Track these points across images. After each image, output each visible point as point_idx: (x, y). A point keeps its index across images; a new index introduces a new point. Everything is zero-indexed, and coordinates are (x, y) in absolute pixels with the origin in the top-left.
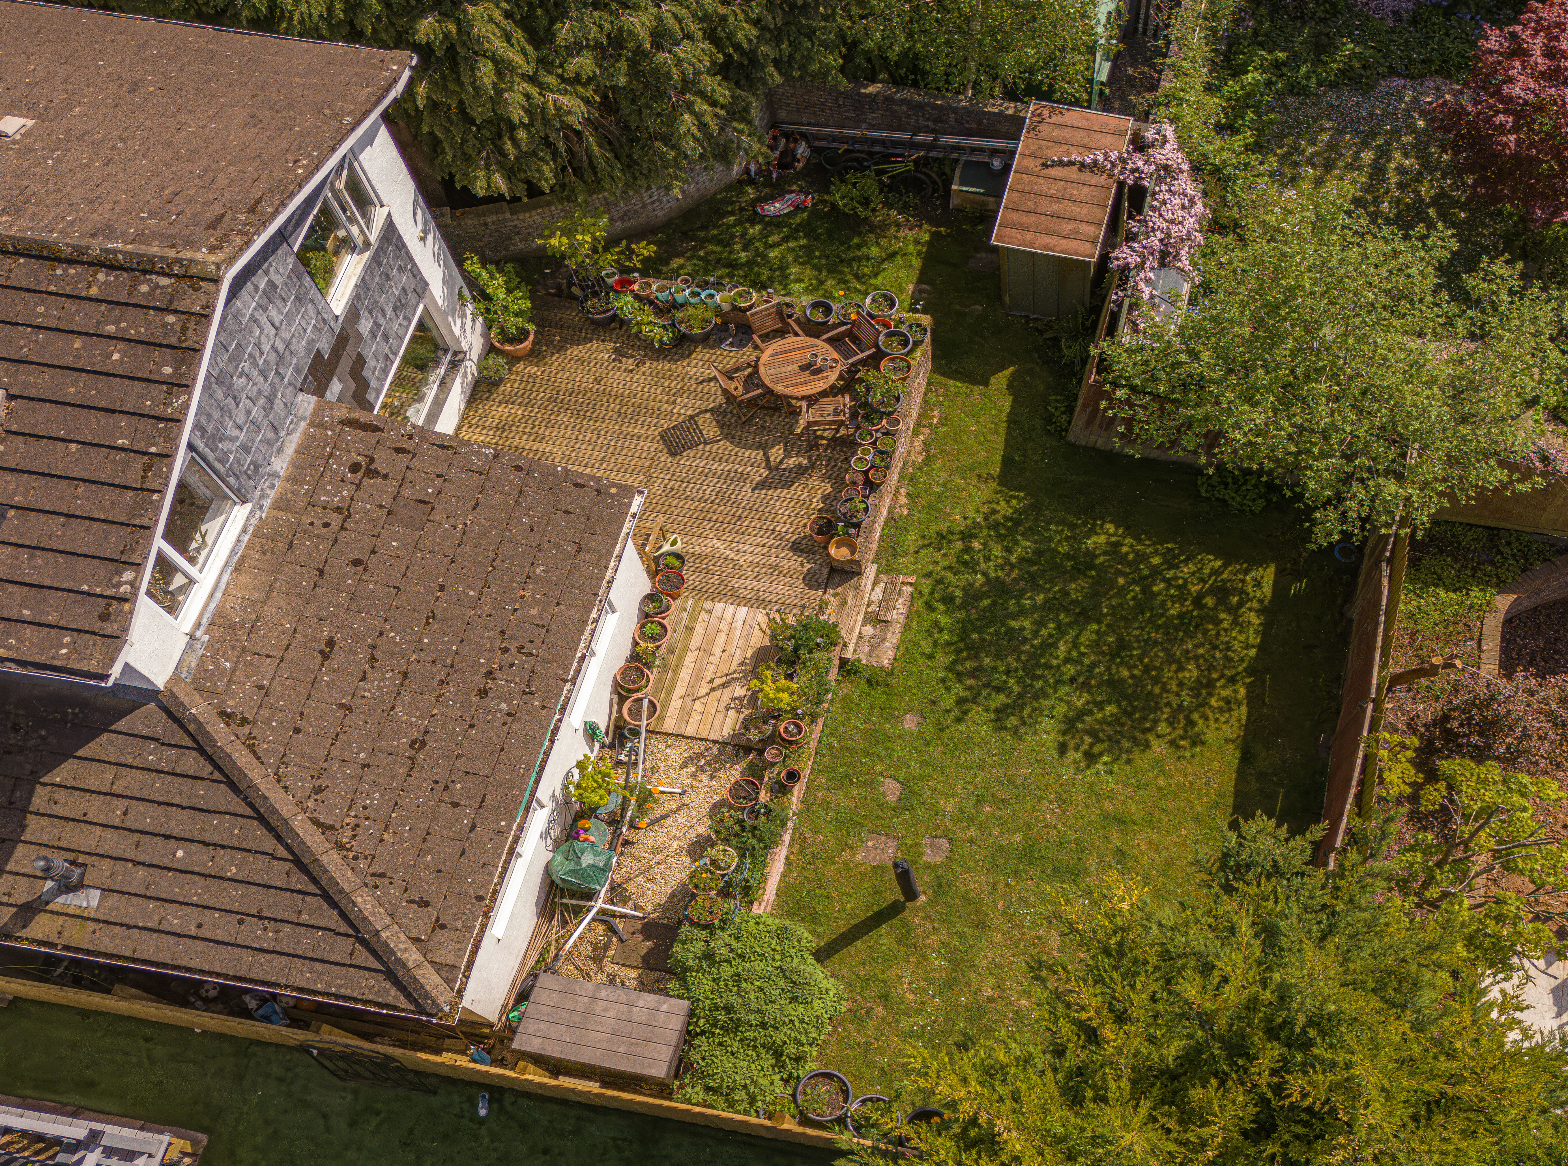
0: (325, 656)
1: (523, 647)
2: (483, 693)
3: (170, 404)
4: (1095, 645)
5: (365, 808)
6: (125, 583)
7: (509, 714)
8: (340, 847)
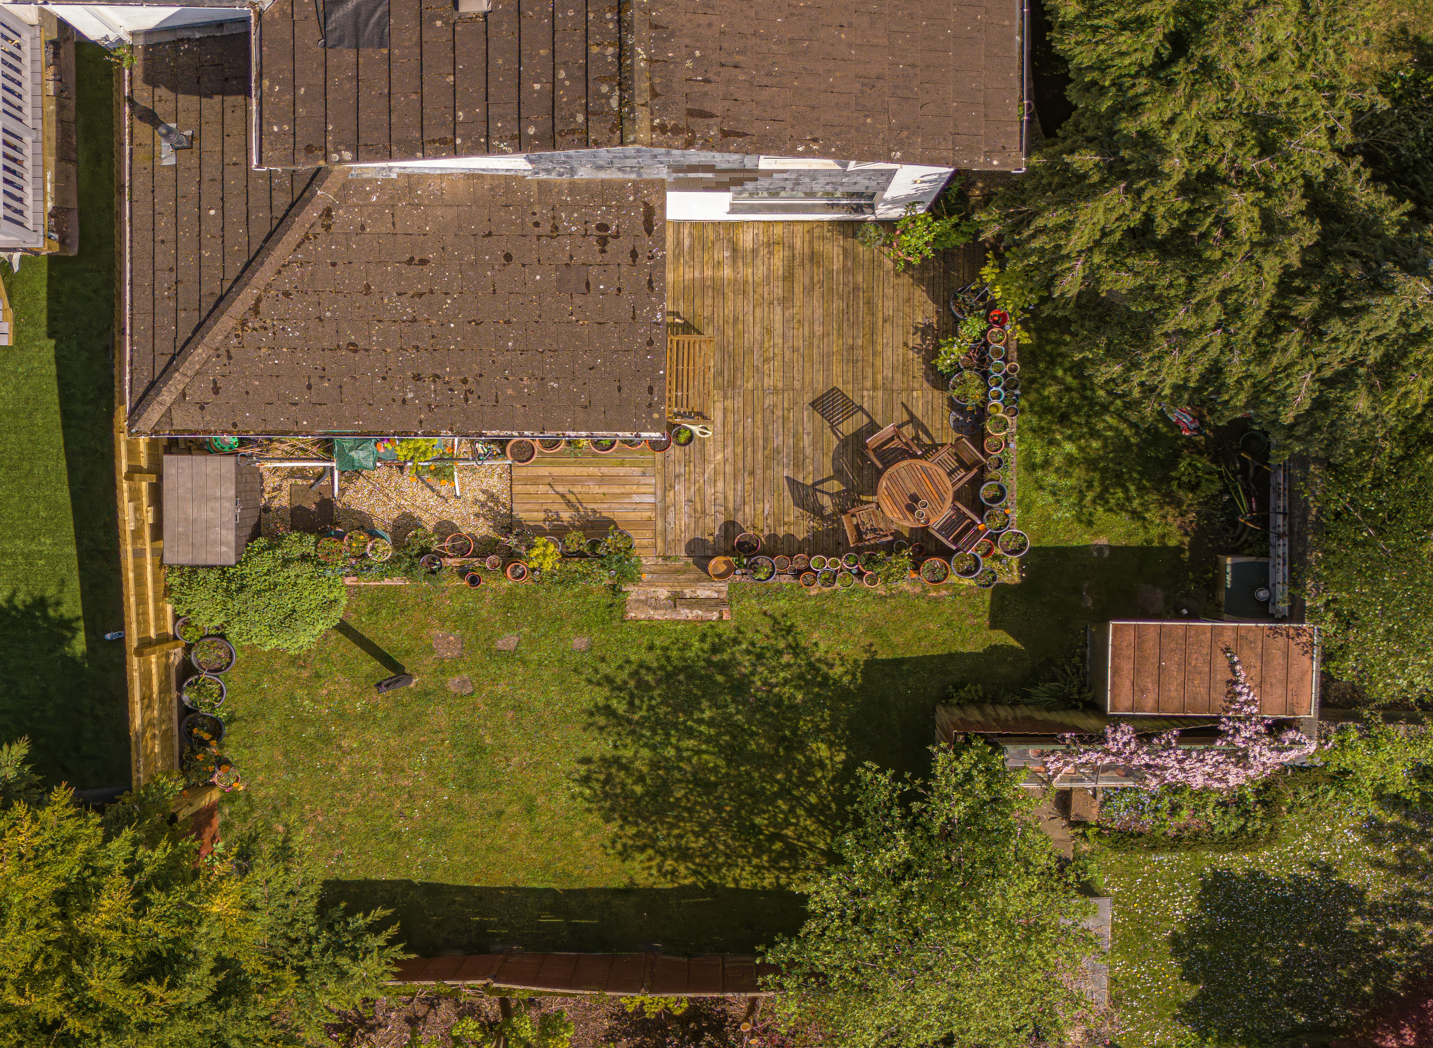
0: (410, 261)
1: (472, 393)
2: (417, 377)
3: (501, 142)
4: (704, 767)
5: (283, 329)
6: (340, 155)
7: (404, 401)
8: (244, 323)
